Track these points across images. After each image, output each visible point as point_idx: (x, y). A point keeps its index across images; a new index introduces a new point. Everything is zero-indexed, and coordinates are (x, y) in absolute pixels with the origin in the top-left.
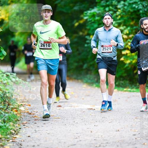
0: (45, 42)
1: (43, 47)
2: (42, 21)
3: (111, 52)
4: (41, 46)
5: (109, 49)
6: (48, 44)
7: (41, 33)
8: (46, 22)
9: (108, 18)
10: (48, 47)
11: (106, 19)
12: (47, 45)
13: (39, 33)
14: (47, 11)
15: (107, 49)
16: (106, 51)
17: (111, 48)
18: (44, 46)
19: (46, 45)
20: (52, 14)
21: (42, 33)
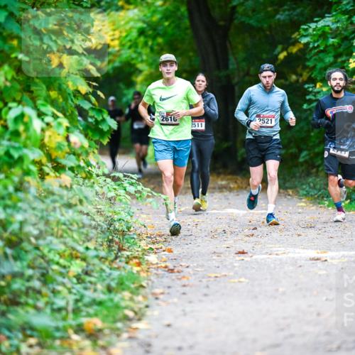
0: (168, 114)
1: (165, 122)
2: (161, 81)
3: (272, 127)
4: (162, 120)
5: (270, 122)
7: (162, 99)
8: (168, 82)
9: (270, 76)
10: (174, 122)
11: (265, 77)
13: (157, 100)
14: (168, 64)
15: (266, 121)
16: (265, 125)
17: (273, 120)
18: (167, 120)
19: (170, 119)
20: (176, 69)
21: (164, 99)
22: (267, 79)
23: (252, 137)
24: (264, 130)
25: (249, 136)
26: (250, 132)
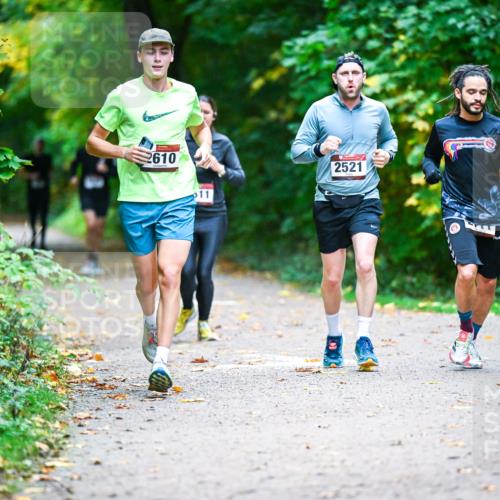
0: (160, 148)
1: (152, 165)
3: (363, 178)
5: (357, 168)
6: (168, 154)
7: (147, 118)
9: (354, 72)
10: (169, 166)
11: (346, 73)
12: (165, 156)
15: (350, 167)
16: (349, 174)
17: (364, 164)
19: (162, 158)
21: (151, 118)
22: (351, 76)
23: (324, 199)
24: (347, 184)
25: (320, 197)
26: (320, 189)
